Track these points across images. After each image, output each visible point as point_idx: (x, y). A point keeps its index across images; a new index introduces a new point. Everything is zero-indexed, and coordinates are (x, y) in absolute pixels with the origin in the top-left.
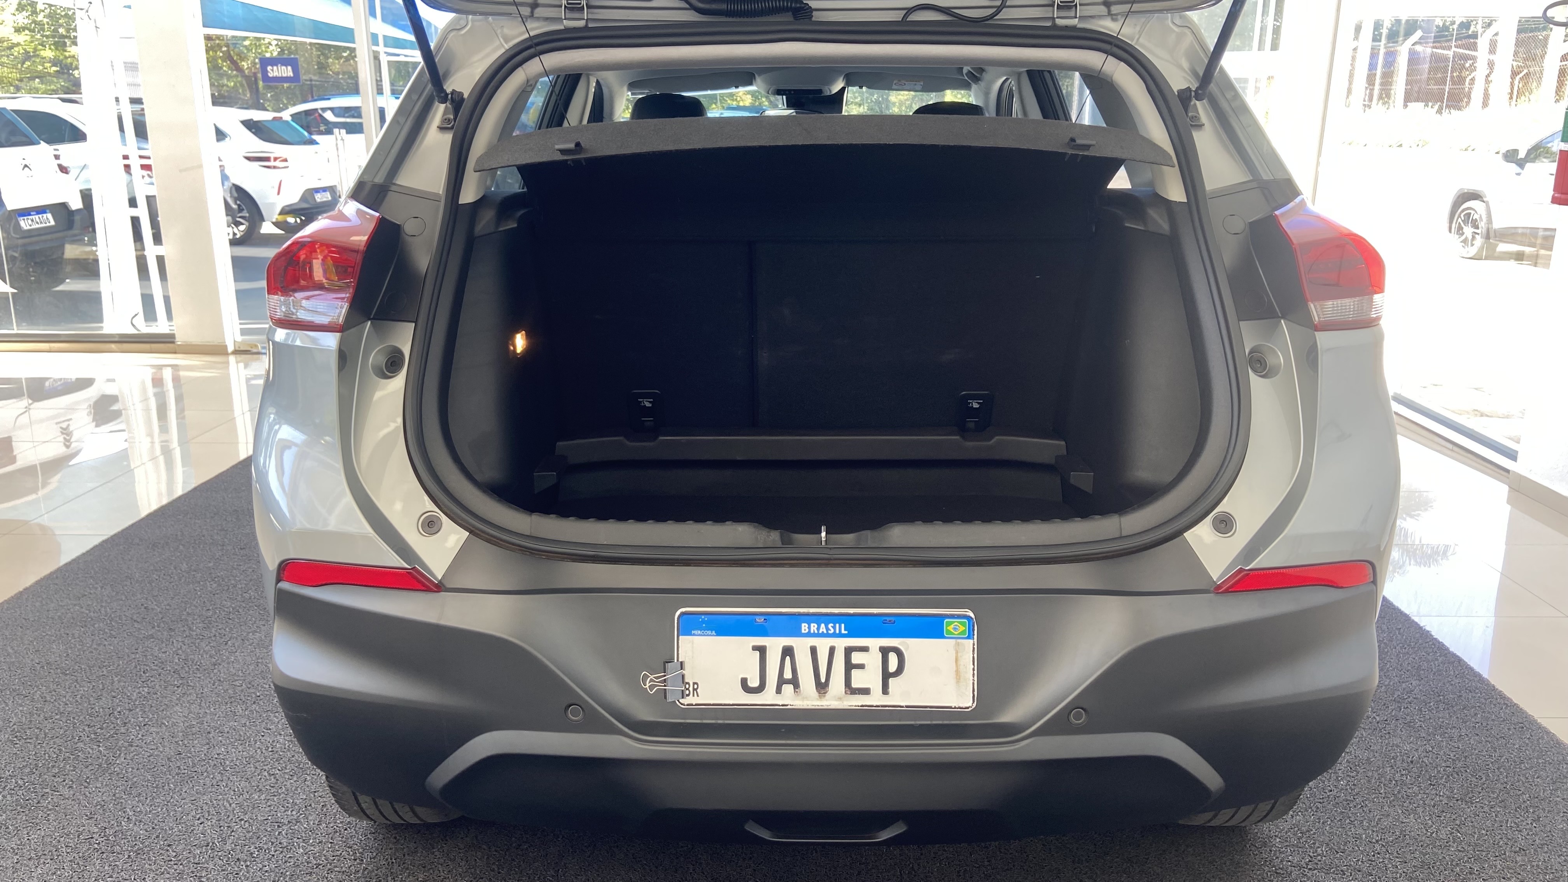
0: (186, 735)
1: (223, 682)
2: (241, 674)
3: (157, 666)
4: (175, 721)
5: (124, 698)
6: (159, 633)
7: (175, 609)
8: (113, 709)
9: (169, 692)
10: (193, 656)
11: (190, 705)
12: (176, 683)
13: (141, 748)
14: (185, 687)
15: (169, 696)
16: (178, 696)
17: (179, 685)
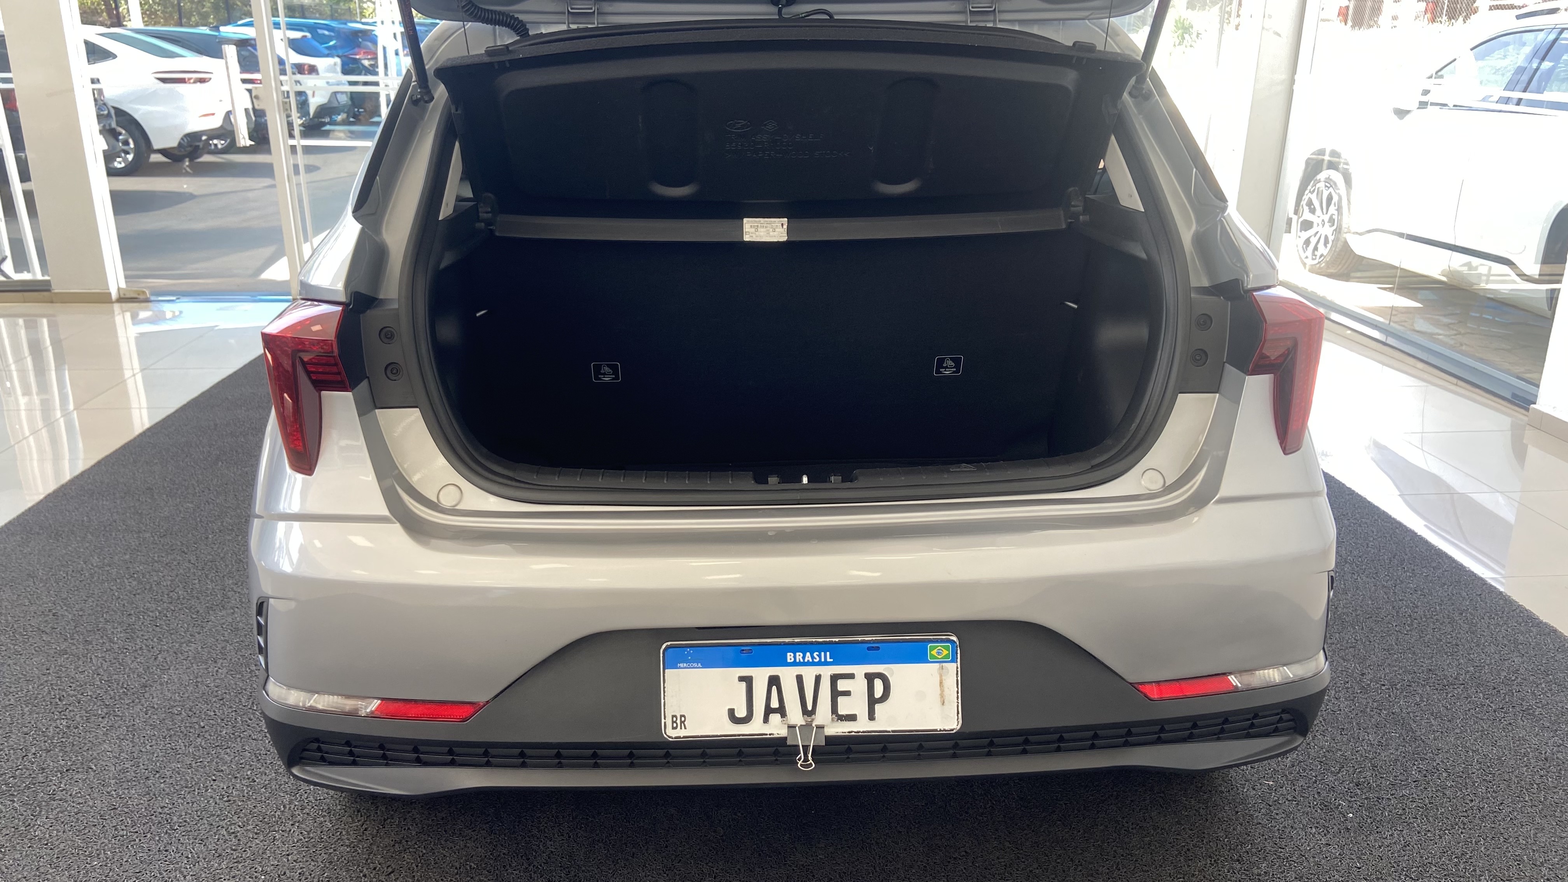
0: (119, 783)
1: (157, 709)
2: (178, 698)
3: (74, 690)
4: (104, 764)
5: (39, 735)
6: (74, 647)
7: (89, 615)
8: (26, 750)
9: (92, 726)
10: (117, 676)
11: (120, 741)
12: (100, 712)
13: (66, 801)
14: (111, 717)
15: (94, 730)
16: (105, 729)
17: (104, 714)
